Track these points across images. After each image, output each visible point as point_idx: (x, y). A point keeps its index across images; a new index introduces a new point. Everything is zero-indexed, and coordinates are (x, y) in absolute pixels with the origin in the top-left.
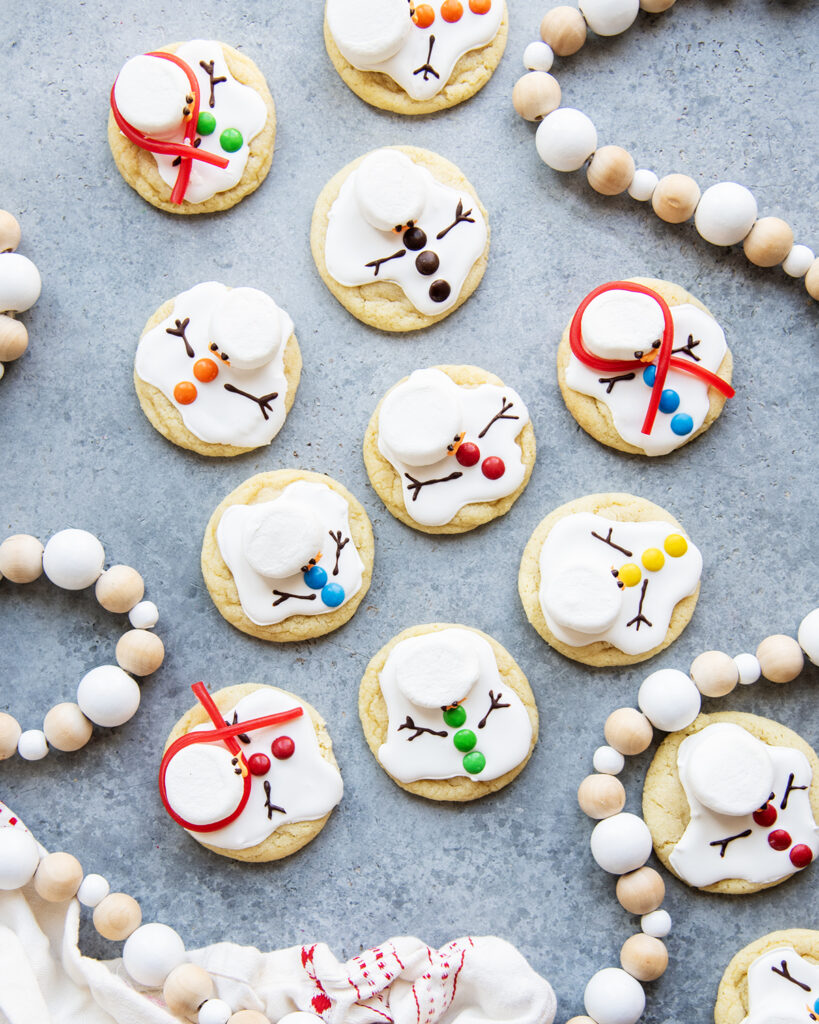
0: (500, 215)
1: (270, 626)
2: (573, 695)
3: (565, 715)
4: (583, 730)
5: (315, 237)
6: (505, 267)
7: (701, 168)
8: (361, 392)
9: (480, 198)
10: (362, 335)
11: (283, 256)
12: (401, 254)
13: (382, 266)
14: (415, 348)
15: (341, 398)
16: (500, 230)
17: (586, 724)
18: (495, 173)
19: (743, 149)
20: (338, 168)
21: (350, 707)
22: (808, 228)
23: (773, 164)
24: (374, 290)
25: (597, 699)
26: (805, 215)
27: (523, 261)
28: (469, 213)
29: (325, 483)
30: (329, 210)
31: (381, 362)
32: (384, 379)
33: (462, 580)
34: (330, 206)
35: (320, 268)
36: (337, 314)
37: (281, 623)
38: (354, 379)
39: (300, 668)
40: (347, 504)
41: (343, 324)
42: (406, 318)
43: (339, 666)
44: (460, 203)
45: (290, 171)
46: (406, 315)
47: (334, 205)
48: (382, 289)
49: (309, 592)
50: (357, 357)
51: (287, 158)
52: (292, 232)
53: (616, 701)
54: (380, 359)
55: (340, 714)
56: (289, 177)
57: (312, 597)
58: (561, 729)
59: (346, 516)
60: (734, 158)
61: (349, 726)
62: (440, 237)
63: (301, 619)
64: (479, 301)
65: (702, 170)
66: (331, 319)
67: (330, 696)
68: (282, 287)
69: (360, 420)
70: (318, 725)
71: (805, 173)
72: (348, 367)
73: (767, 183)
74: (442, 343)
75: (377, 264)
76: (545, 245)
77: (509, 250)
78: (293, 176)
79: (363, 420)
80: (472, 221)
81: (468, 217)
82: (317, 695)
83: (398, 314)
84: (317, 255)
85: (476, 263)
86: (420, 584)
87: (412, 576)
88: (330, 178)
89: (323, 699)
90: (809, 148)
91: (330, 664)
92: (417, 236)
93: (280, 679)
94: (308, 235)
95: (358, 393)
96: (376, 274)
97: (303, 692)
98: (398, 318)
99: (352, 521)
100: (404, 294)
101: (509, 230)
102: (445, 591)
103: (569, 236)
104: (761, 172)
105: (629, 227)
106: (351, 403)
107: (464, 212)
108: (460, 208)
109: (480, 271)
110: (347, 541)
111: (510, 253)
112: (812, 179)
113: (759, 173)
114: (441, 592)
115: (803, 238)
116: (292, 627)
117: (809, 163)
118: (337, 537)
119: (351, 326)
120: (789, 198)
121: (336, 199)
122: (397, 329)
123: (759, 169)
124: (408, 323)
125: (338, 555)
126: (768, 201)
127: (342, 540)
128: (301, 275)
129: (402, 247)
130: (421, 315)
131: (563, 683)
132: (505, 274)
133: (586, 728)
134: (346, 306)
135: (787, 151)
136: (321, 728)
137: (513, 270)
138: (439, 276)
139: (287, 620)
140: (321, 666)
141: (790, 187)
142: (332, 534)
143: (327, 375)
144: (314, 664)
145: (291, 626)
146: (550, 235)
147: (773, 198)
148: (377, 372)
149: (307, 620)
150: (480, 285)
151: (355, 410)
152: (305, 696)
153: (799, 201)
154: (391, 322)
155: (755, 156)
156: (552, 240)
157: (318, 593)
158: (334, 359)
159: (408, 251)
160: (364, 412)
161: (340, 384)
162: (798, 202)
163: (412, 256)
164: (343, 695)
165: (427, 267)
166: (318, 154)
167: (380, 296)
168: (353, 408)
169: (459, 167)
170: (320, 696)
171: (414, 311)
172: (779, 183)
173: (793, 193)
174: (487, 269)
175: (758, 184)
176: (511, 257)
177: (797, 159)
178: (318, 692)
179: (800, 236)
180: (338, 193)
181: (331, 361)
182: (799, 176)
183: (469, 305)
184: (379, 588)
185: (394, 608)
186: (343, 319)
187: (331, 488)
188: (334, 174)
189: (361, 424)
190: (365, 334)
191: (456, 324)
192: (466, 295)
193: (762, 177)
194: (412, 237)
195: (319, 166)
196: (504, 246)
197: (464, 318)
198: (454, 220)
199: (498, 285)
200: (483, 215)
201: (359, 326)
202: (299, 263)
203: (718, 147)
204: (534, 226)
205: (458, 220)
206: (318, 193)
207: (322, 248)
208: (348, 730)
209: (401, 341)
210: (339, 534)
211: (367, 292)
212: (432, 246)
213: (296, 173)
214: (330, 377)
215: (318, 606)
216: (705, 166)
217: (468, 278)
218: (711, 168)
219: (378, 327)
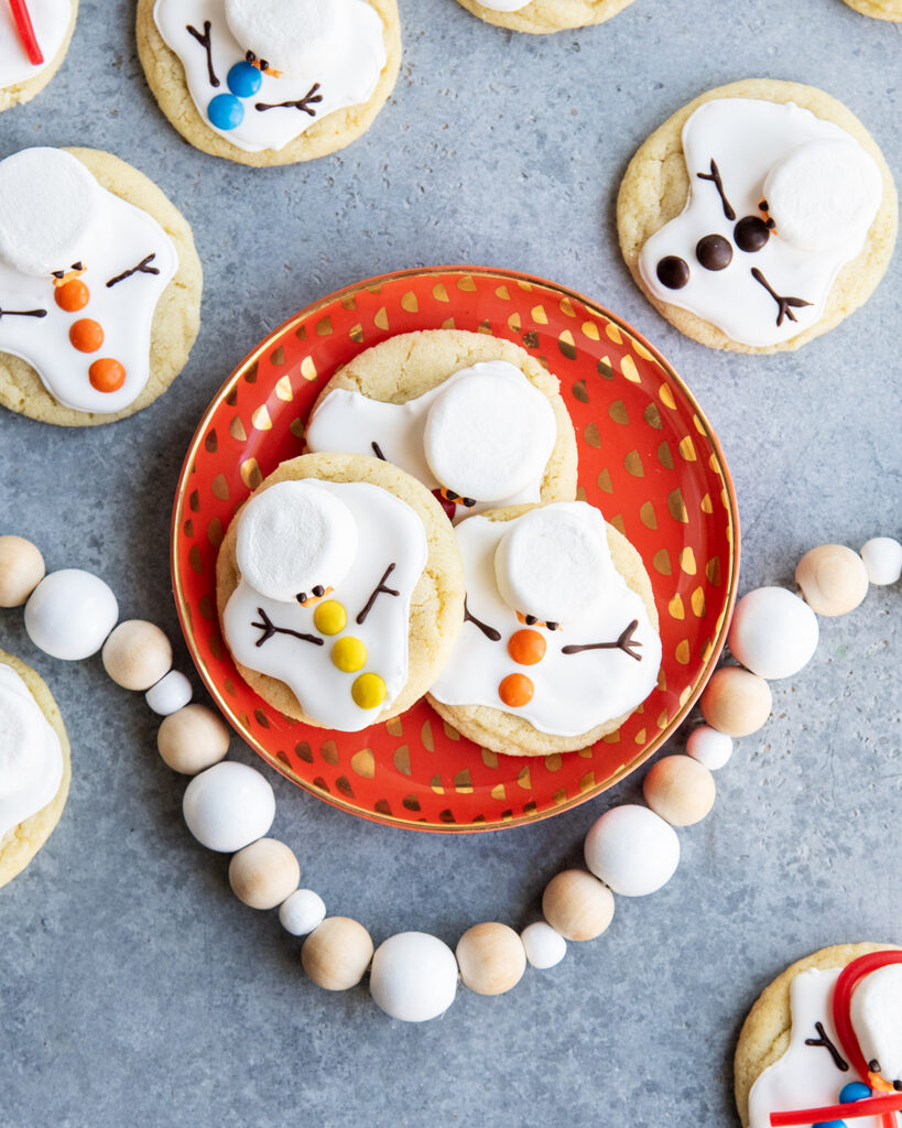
0: (792, 369)
1: (157, 31)
2: (67, 476)
3: (36, 463)
4: (13, 491)
5: (762, 85)
6: (715, 377)
7: (861, 673)
8: (526, 158)
9: (818, 339)
10: (614, 159)
11: (735, 37)
12: (729, 213)
13: (711, 184)
14: (592, 240)
15: (518, 127)
16: (770, 369)
17: (23, 496)
18: (857, 362)
19: (888, 735)
20: (867, 123)
21: (49, 137)
22: (770, 833)
23: (865, 780)
24: (678, 174)
25: (60, 513)
26: (788, 828)
27: (723, 405)
28: (791, 317)
29: (388, 61)
30: (799, 105)
31: (572, 190)
32: (545, 194)
33: (242, 310)
34: (807, 108)
35: (711, 93)
36: (646, 120)
37: (165, 47)
38: (547, 147)
39: (107, 61)
40: (367, 99)
41: (631, 131)
42: (636, 224)
43: (111, 122)
44: (807, 304)
45: (863, 47)
46: (639, 224)
47: (807, 111)
48: (679, 186)
49: (221, 74)
50: (580, 152)
51: (884, 42)
52: (771, 51)
53: (58, 542)
54: (576, 187)
55: (38, 121)
56: (856, 47)
57: (214, 82)
58: (15, 457)
59: (350, 104)
60: (876, 722)
61: (19, 135)
62: (755, 273)
63: (178, 74)
64: (663, 337)
65: (859, 673)
66: (638, 112)
67: (65, 107)
68: (688, 36)
69: (485, 156)
70: (19, 90)
71: (853, 829)
72: (564, 138)
73: (838, 771)
74: (599, 282)
75: (714, 176)
76: (748, 438)
77: (740, 382)
78: (857, 53)
79: (485, 162)
80: (779, 322)
81: (785, 317)
82: (65, 87)
83: (641, 211)
84: (733, 87)
85: (717, 330)
86: (235, 246)
87: (247, 233)
88: (853, 110)
89: (60, 95)
90: (890, 835)
91: (114, 108)
92: (755, 236)
93: (90, 31)
94: (767, 75)
95: (526, 154)
96: (700, 176)
97: (71, 64)
98: (635, 212)
99: (343, 115)
100: (671, 218)
101: (770, 384)
102: (225, 283)
103: (760, 475)
104: (854, 763)
105: (773, 564)
106: (511, 143)
107: (792, 309)
108: (798, 303)
109: (707, 338)
110: (312, 113)
111: (736, 384)
112: (842, 840)
113: (853, 760)
114: (223, 278)
115: (753, 825)
116: (163, 64)
117: (867, 834)
118: (313, 97)
119: (627, 141)
120: (813, 804)
121: (816, 114)
122: (621, 209)
123: (858, 760)
124: (629, 227)
125: (286, 105)
126: (810, 773)
127: (310, 106)
128: (706, 66)
129: (740, 214)
130: (639, 246)
131: (84, 461)
132: (703, 377)
133: (16, 494)
134: (656, 133)
135: (886, 801)
136: (15, 95)
137: (709, 390)
138: (695, 270)
139: (173, 54)
140: (110, 93)
141: (831, 805)
142: (316, 87)
143: (552, 105)
144: (113, 83)
145: (165, 64)
146: (762, 445)
147: (814, 781)
148: (557, 183)
149: (180, 84)
150: (687, 339)
151: (499, 149)
152: (64, 69)
153: (810, 819)
154: (629, 199)
155: (879, 754)
156: (754, 449)
157: (223, 89)
158: (577, 117)
159: (733, 224)
160: (497, 162)
161: (539, 125)
162: (808, 817)
163: (726, 230)
164: (66, 127)
165: (708, 252)
166: (889, 91)
167: (669, 184)
168: (502, 145)
169: (866, 306)
170: (64, 91)
171: (647, 235)
172: (837, 789)
173: (823, 810)
174: (712, 350)
175: (835, 757)
176: (728, 386)
177: (873, 817)
178: (71, 88)
179: (757, 822)
180: (824, 119)
181: (574, 113)
182: (847, 819)
183: (657, 323)
184: (230, 183)
185: (200, 206)
186: (638, 131)
187: (383, 71)
188: (858, 117)
189: (478, 158)
190: (614, 165)
191: (629, 304)
192: (671, 315)
193: (846, 764)
194: (753, 231)
195: (871, 93)
196: (747, 375)
197: (638, 316)
198: (781, 294)
199: (687, 367)
200: (790, 341)
201: (626, 155)
202: (723, 63)
203: (893, 699)
204: (776, 421)
205: (780, 301)
206: (829, 91)
207: (741, 95)
208: (13, 133)
209: (603, 220)
210: (318, 99)
211: (674, 163)
212: (740, 260)
213: (861, 58)
214: (550, 110)
215: (205, 93)
216: (864, 678)
217: (695, 318)
218: (862, 688)
219: (624, 182)
